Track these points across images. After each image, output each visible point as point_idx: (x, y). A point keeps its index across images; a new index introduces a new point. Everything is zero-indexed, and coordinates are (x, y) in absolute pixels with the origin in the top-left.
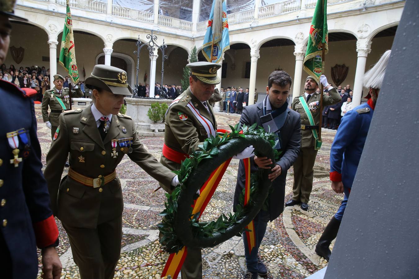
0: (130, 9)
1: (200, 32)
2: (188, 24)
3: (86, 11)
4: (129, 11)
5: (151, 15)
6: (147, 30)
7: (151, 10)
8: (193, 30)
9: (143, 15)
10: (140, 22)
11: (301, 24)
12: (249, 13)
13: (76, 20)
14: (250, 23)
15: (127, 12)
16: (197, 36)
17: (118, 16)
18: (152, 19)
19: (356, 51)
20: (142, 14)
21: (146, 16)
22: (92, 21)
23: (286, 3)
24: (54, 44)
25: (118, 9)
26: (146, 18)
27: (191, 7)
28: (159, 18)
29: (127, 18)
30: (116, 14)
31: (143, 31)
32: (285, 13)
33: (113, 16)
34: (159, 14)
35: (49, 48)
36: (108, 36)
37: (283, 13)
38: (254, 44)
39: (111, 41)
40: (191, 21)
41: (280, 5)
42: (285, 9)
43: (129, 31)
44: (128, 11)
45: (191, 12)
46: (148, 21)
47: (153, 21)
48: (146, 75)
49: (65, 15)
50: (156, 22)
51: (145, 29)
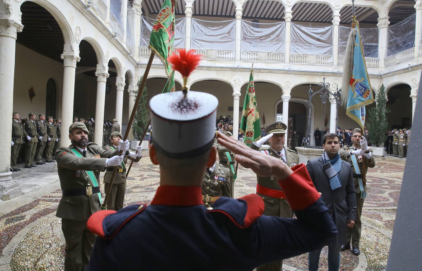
0: (307, 55)
1: (389, 68)
2: (373, 61)
3: (266, 63)
4: (307, 57)
5: (329, 57)
6: (325, 73)
7: (331, 52)
8: (380, 67)
9: (321, 59)
10: (320, 66)
13: (256, 72)
15: (305, 57)
16: (385, 73)
17: (296, 63)
18: (331, 61)
20: (320, 58)
21: (325, 59)
22: (271, 71)
24: (237, 96)
25: (296, 57)
26: (325, 61)
27: (377, 41)
28: (339, 59)
29: (305, 63)
30: (293, 61)
33: (291, 64)
34: (338, 55)
35: (233, 100)
36: (287, 83)
39: (289, 88)
40: (377, 57)
43: (307, 76)
44: (306, 57)
45: (377, 47)
46: (327, 64)
47: (333, 63)
48: (327, 119)
49: (247, 69)
50: (335, 63)
51: (323, 73)
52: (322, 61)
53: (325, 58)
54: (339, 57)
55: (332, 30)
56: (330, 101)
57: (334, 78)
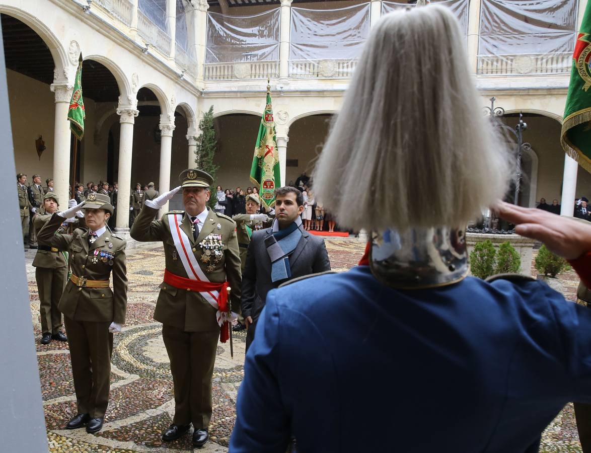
0: (515, 56)
4: (514, 61)
5: (566, 56)
6: (554, 89)
7: (569, 46)
9: (547, 62)
10: (543, 76)
15: (509, 62)
20: (544, 60)
21: (555, 62)
25: (490, 62)
29: (509, 74)
30: (485, 71)
31: (546, 93)
33: (479, 76)
43: (513, 99)
44: (512, 60)
46: (559, 72)
52: (549, 66)
53: (555, 59)
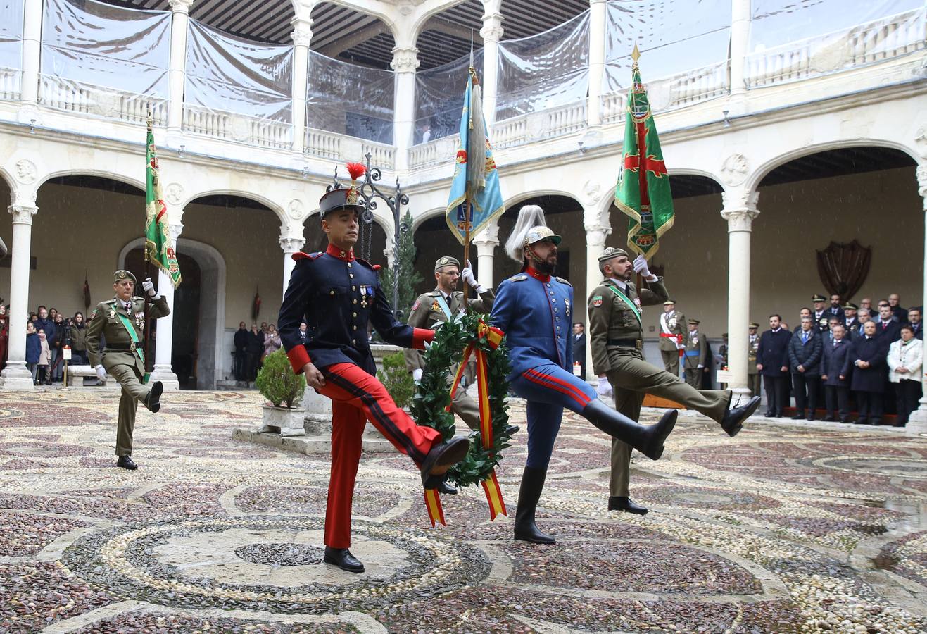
0: (229, 114)
1: (420, 172)
2: (383, 152)
3: (114, 122)
4: (227, 120)
5: (284, 128)
6: (275, 168)
7: (286, 115)
8: (396, 168)
9: (264, 129)
11: (735, 131)
12: (569, 113)
13: (86, 146)
14: (579, 139)
15: (221, 120)
16: (409, 185)
17: (198, 133)
18: (288, 140)
19: (918, 193)
20: (261, 128)
21: (272, 133)
22: (128, 148)
23: (683, 79)
24: (26, 213)
25: (198, 116)
26: (272, 137)
27: (391, 106)
28: (307, 136)
29: (221, 137)
30: (192, 128)
31: (265, 173)
32: (682, 105)
33: (185, 133)
34: (306, 125)
35: (12, 226)
36: (172, 187)
37: (676, 107)
38: (593, 195)
39: (178, 202)
40: (391, 143)
41: (666, 86)
42: (682, 95)
43: (227, 174)
44: (224, 118)
45: (391, 117)
46: (277, 146)
47: (291, 144)
48: (259, 299)
49: (59, 135)
50: (298, 146)
51: (270, 168)
53: (272, 128)
54: (307, 132)
55: (292, 56)
56: (282, 247)
57: (294, 184)
